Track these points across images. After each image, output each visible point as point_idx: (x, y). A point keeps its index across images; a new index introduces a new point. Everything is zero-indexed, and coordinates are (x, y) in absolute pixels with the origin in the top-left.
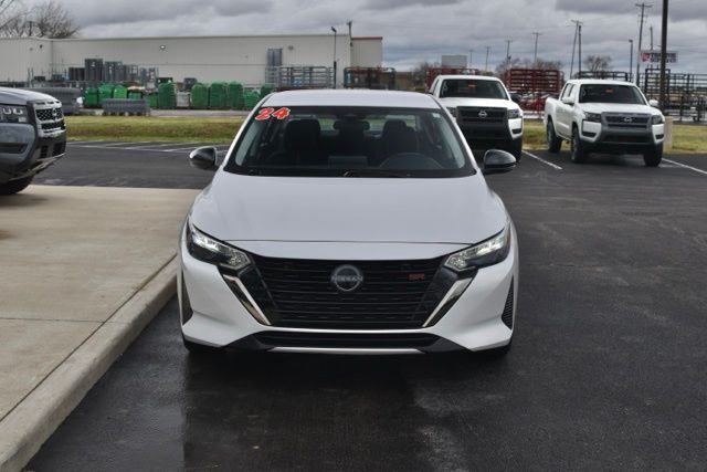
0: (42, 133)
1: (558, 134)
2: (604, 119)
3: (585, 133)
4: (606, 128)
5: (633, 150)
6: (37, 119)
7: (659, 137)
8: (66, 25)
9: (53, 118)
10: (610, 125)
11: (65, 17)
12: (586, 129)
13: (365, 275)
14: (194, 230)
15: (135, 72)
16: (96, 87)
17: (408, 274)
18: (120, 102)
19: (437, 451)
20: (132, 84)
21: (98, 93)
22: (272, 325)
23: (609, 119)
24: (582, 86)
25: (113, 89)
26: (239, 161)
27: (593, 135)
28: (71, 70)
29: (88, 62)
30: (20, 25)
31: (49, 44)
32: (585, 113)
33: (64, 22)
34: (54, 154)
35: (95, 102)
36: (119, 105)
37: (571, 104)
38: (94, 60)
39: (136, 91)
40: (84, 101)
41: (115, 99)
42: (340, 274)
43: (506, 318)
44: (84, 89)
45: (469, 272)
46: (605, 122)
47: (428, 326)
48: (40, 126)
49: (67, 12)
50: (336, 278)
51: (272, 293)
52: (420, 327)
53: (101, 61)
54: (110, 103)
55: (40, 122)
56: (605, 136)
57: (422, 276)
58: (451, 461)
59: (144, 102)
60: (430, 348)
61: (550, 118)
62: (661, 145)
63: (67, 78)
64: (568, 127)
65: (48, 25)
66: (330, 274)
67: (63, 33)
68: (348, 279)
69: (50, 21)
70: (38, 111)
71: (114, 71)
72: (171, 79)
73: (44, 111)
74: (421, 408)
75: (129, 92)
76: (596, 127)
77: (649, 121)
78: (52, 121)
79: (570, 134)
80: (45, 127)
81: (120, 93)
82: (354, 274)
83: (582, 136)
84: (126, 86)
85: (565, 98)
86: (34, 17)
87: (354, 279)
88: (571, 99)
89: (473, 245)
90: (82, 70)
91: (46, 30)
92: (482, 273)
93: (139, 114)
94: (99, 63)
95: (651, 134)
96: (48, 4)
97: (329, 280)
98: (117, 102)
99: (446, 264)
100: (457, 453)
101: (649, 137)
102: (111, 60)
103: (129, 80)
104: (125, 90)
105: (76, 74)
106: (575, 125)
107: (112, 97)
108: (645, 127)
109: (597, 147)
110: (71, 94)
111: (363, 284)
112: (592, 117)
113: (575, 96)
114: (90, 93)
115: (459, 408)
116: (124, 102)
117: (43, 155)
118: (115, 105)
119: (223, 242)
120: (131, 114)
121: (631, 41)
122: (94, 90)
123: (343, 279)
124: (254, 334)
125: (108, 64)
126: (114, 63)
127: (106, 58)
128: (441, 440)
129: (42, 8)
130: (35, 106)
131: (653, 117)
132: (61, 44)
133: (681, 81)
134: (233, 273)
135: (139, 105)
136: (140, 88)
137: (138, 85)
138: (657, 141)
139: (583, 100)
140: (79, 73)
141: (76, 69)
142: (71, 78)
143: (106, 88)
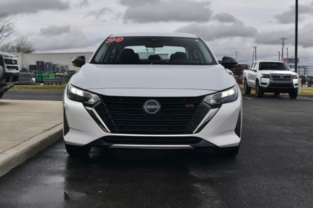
0: (7, 71)
1: (249, 86)
2: (271, 77)
3: (262, 83)
4: (272, 81)
5: (284, 91)
6: (5, 64)
7: (296, 85)
8: (29, 48)
9: (13, 64)
10: (273, 80)
11: (28, 45)
12: (262, 82)
13: (162, 105)
14: (71, 86)
15: (58, 67)
16: (41, 73)
17: (184, 105)
18: (52, 79)
19: (203, 193)
20: (57, 72)
21: (42, 76)
22: (111, 133)
23: (273, 76)
24: (260, 63)
25: (49, 74)
26: (97, 60)
27: (266, 84)
28: (30, 66)
29: (38, 62)
30: (9, 48)
31: (21, 55)
32: (262, 74)
34: (13, 81)
35: (41, 80)
36: (51, 81)
37: (255, 71)
38: (41, 62)
39: (59, 75)
40: (36, 80)
41: (49, 78)
42: (148, 104)
43: (237, 131)
44: (36, 74)
45: (218, 105)
46: (272, 78)
47: (196, 133)
48: (5, 67)
49: (29, 42)
50: (146, 107)
51: (112, 115)
52: (192, 133)
54: (47, 79)
55: (6, 65)
56: (271, 84)
57: (192, 106)
58: (211, 197)
59: (62, 79)
60: (196, 145)
61: (245, 79)
62: (297, 88)
63: (28, 70)
64: (254, 81)
65: (21, 48)
66: (142, 105)
67: (28, 51)
68: (153, 107)
69: (22, 46)
70: (5, 60)
71: (49, 66)
73: (8, 60)
74: (193, 176)
75: (56, 76)
76: (267, 81)
77: (292, 77)
78: (12, 65)
79: (255, 84)
80: (8, 67)
81: (52, 76)
82: (156, 104)
83: (260, 85)
84: (55, 73)
85: (253, 68)
86: (15, 44)
87: (156, 107)
88: (255, 69)
89: (219, 91)
90: (35, 66)
91: (20, 50)
92: (224, 106)
94: (42, 63)
95: (292, 83)
96: (21, 39)
97: (142, 107)
98: (50, 79)
99: (205, 100)
100: (214, 194)
101: (292, 84)
102: (48, 61)
103: (56, 70)
104: (54, 75)
105: (32, 67)
106: (257, 80)
107: (48, 77)
108: (290, 80)
109: (268, 90)
110: (29, 75)
111: (161, 110)
112: (265, 76)
113: (257, 67)
114: (38, 76)
115: (213, 176)
116: (53, 79)
117: (7, 81)
118: (49, 81)
119: (86, 90)
120: (56, 84)
121: (279, 52)
122: (40, 75)
123: (149, 107)
124: (102, 138)
125: (47, 63)
126: (49, 63)
127: (46, 61)
128: (205, 189)
129: (18, 40)
130: (4, 57)
131: (293, 76)
132: (27, 56)
133: (302, 69)
134: (91, 106)
135: (60, 80)
136: (61, 74)
138: (295, 87)
139: (261, 69)
140: (34, 67)
141: (32, 66)
142: (30, 70)
143: (45, 74)
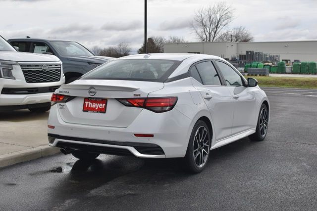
11: (246, 33)
15: (268, 57)
16: (250, 63)
20: (266, 62)
21: (251, 66)
25: (258, 64)
28: (240, 56)
29: (247, 52)
30: (228, 36)
31: (236, 45)
33: (246, 35)
38: (250, 51)
39: (268, 65)
41: (258, 69)
44: (245, 64)
49: (247, 31)
53: (253, 51)
54: (255, 70)
63: (238, 59)
67: (246, 40)
69: (240, 35)
71: (259, 56)
72: (290, 60)
75: (264, 65)
81: (261, 66)
84: (264, 63)
86: (233, 33)
90: (245, 56)
93: (264, 75)
94: (252, 52)
96: (239, 27)
102: (258, 51)
103: (265, 60)
107: (257, 67)
114: (247, 66)
116: (262, 70)
118: (253, 71)
120: (260, 75)
125: (256, 53)
126: (259, 53)
127: (256, 50)
129: (237, 29)
137: (269, 63)
140: (243, 57)
141: (242, 55)
142: (240, 59)
143: (254, 64)
